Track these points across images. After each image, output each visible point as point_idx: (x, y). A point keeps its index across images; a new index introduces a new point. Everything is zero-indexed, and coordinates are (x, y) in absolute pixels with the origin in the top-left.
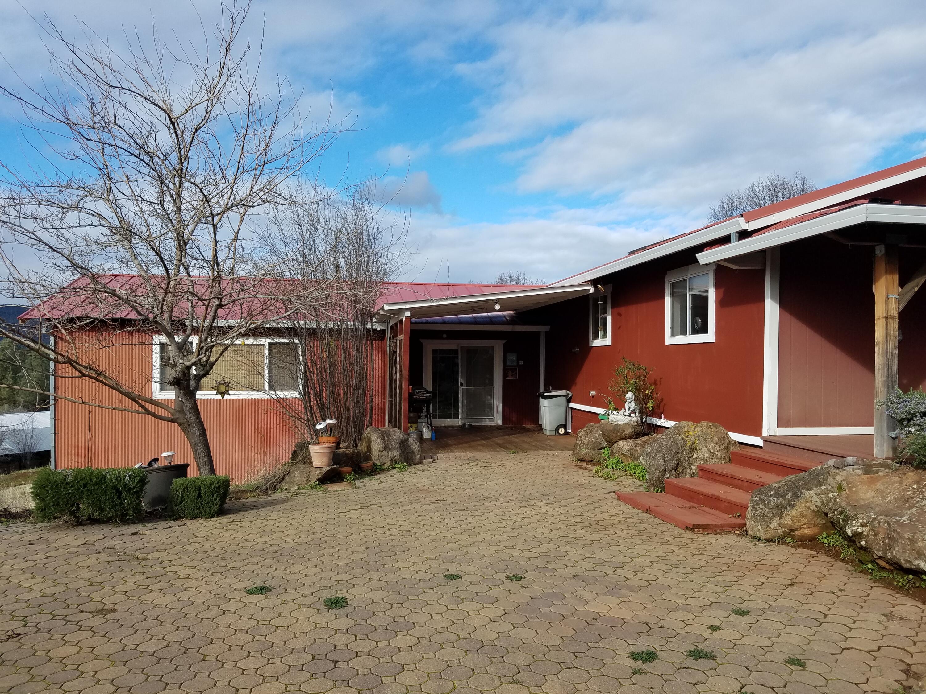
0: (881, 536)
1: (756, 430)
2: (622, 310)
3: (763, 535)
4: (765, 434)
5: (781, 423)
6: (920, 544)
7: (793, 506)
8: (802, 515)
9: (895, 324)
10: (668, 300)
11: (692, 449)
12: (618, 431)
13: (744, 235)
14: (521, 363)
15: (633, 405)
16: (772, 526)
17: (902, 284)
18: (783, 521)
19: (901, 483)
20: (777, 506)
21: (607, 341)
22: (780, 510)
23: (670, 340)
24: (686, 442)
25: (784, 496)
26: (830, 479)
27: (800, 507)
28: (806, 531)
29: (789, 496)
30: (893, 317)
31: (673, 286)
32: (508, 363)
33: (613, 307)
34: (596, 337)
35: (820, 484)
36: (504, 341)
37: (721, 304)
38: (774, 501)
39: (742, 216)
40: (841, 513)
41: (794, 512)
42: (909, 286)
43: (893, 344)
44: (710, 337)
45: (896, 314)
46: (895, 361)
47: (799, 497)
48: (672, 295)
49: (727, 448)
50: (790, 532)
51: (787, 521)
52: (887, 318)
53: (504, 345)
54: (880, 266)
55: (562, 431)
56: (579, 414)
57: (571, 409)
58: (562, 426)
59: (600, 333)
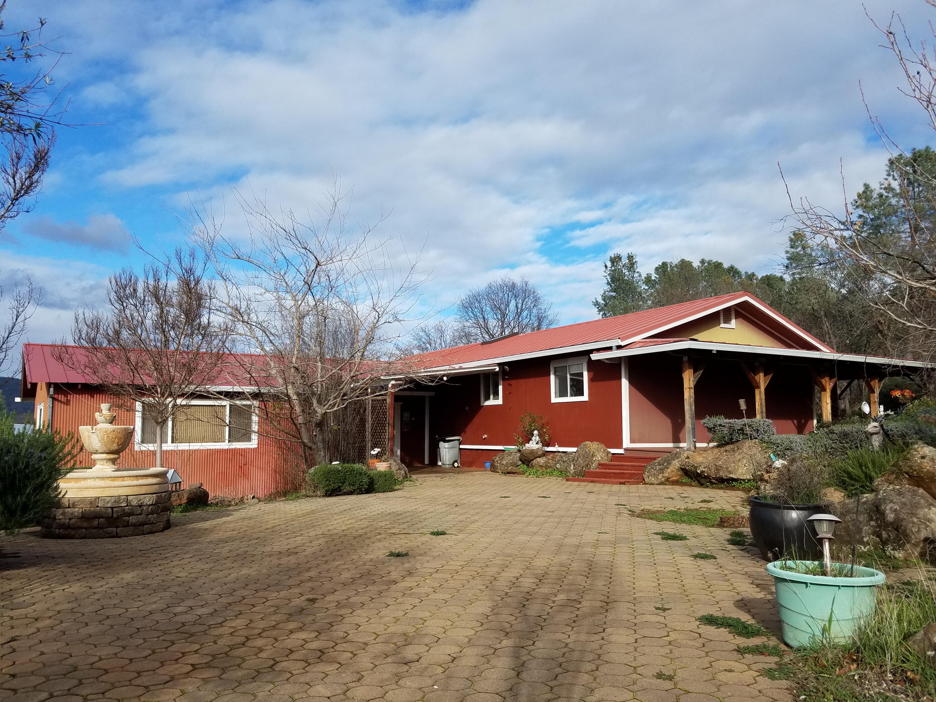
0: (713, 471)
1: (620, 446)
2: (513, 382)
3: (656, 483)
4: (624, 446)
5: (632, 441)
6: (730, 469)
7: (668, 468)
8: (672, 471)
9: (693, 391)
10: (552, 377)
11: (593, 456)
12: (534, 453)
13: (619, 347)
14: (413, 419)
15: (538, 438)
16: (659, 478)
17: (694, 372)
18: (664, 475)
19: (713, 453)
20: (660, 469)
21: (500, 402)
22: (662, 471)
23: (554, 399)
24: (590, 452)
25: (663, 465)
26: (682, 456)
27: (671, 468)
28: (674, 478)
29: (665, 464)
30: (692, 388)
31: (555, 368)
32: (404, 419)
33: (504, 379)
34: (487, 398)
35: (678, 458)
36: (401, 403)
37: (591, 380)
38: (658, 467)
39: (619, 338)
40: (692, 466)
41: (669, 470)
42: (697, 374)
43: (692, 400)
44: (585, 398)
45: (693, 386)
46: (693, 407)
47: (670, 464)
48: (555, 374)
49: (607, 455)
50: (667, 479)
51: (666, 475)
52: (690, 388)
53: (402, 406)
54: (686, 365)
55: (456, 465)
56: (468, 452)
57: (460, 449)
58: (456, 461)
59: (491, 397)
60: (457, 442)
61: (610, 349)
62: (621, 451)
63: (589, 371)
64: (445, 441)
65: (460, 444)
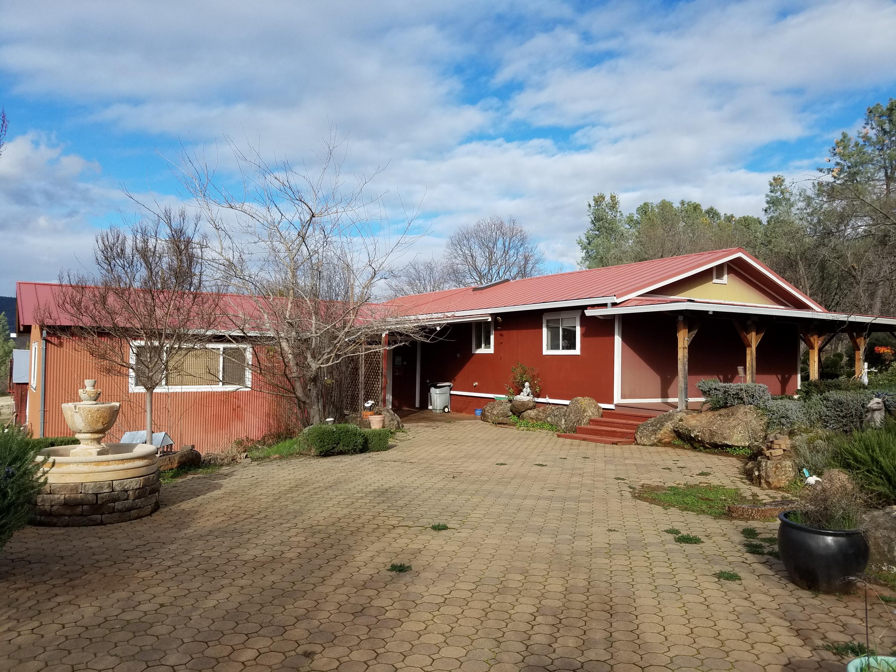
0: (707, 435)
1: (611, 401)
2: (504, 333)
3: (648, 443)
4: (615, 402)
5: (623, 397)
6: (725, 435)
7: (661, 430)
8: (665, 433)
9: (687, 351)
10: (545, 330)
11: (584, 411)
12: (525, 405)
13: (614, 305)
14: (405, 363)
15: (529, 390)
16: (652, 439)
17: (689, 332)
18: (657, 436)
19: (707, 417)
20: (653, 430)
21: (491, 350)
22: (654, 432)
23: (546, 351)
24: (582, 408)
25: (656, 426)
26: (675, 417)
27: (664, 430)
28: (667, 440)
29: (658, 426)
30: (686, 348)
31: (548, 321)
32: (396, 364)
33: (495, 330)
34: (479, 346)
35: (672, 420)
37: (583, 335)
38: (651, 428)
39: (615, 296)
40: (686, 429)
41: (662, 432)
42: (691, 333)
43: (686, 360)
44: (577, 351)
45: (687, 346)
46: (687, 367)
47: (663, 425)
48: (548, 327)
49: (598, 410)
50: (660, 441)
51: (659, 436)
52: (684, 348)
54: (681, 325)
55: (446, 410)
56: (458, 398)
57: (451, 395)
58: (446, 407)
59: (483, 345)
60: (448, 388)
61: (605, 305)
62: (612, 407)
63: (581, 326)
64: (436, 387)
65: (451, 390)
